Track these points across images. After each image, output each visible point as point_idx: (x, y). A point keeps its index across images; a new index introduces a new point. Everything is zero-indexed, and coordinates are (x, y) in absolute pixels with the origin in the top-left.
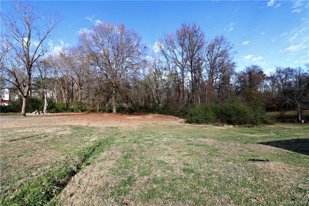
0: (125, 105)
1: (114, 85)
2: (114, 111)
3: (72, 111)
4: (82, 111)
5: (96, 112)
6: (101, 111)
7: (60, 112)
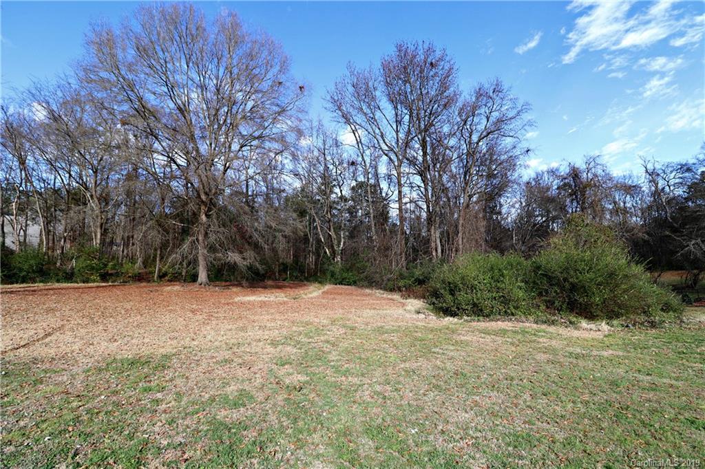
0: (234, 257)
1: (203, 197)
2: (203, 276)
3: (69, 277)
4: (104, 277)
5: (149, 281)
6: (166, 278)
7: (23, 282)
